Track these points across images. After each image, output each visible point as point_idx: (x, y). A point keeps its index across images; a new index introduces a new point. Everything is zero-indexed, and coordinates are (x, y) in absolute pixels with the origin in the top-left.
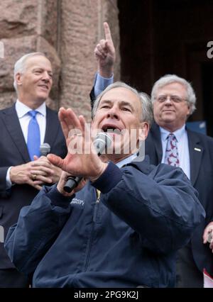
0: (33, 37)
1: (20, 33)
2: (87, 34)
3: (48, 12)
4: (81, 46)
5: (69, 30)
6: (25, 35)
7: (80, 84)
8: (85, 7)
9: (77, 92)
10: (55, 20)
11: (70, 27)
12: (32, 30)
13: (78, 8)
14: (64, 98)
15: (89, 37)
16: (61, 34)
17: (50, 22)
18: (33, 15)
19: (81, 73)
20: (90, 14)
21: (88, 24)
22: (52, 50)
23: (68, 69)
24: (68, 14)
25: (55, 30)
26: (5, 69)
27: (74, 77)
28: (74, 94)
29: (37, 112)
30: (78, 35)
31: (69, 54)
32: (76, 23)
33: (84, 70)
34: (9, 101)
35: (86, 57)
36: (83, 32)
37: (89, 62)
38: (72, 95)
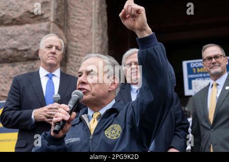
0: (48, 23)
1: (39, 20)
2: (85, 22)
3: (58, 6)
4: (81, 30)
5: (73, 18)
6: (42, 22)
7: (79, 55)
8: (84, 3)
9: (78, 61)
10: (63, 11)
11: (73, 17)
12: (47, 18)
13: (79, 4)
14: (69, 65)
15: (86, 23)
16: (67, 21)
17: (59, 13)
18: (47, 8)
19: (80, 48)
20: (87, 8)
21: (85, 14)
22: (61, 32)
23: (72, 46)
24: (72, 7)
25: (63, 18)
26: (28, 45)
27: (76, 51)
28: (76, 62)
30: (79, 22)
31: (72, 35)
32: (77, 14)
33: (83, 46)
34: (31, 67)
35: (84, 37)
36: (82, 20)
37: (86, 41)
38: (74, 63)
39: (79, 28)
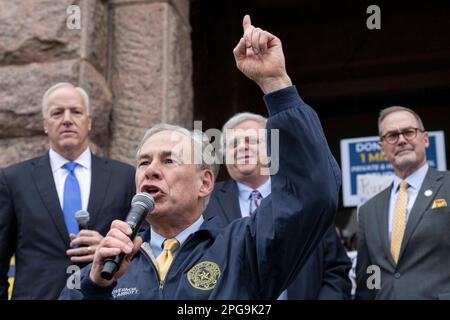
0: (74, 61)
1: (57, 56)
2: (148, 60)
3: (96, 28)
4: (140, 75)
5: (125, 53)
6: (63, 59)
7: (137, 126)
8: (146, 23)
9: (133, 138)
10: (105, 39)
11: (125, 50)
12: (74, 51)
13: (136, 24)
14: (116, 145)
15: (151, 63)
16: (113, 57)
17: (98, 42)
19: (139, 111)
20: (152, 32)
21: (149, 45)
22: (100, 80)
23: (123, 107)
24: (123, 31)
25: (105, 52)
26: (35, 104)
27: (129, 117)
28: (130, 139)
29: (77, 165)
30: (136, 59)
31: (123, 85)
32: (133, 44)
33: (144, 108)
34: (40, 148)
35: (147, 89)
36: (142, 56)
37: (151, 97)
38: (127, 141)
39: (136, 72)
